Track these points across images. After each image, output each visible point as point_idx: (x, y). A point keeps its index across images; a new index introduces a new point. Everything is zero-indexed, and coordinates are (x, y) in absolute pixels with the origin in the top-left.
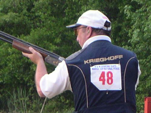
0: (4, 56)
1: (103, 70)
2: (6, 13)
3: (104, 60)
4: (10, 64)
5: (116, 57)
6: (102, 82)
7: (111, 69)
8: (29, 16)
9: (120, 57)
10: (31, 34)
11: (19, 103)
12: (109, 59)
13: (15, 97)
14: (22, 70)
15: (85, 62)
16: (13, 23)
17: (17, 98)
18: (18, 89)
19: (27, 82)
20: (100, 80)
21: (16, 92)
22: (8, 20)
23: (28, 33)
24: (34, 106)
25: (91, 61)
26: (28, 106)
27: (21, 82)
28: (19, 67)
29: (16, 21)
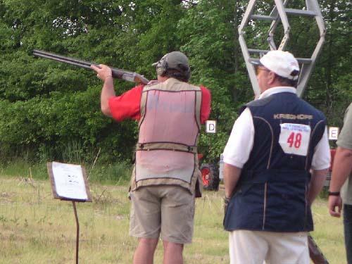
0: (61, 110)
1: (294, 131)
2: (65, 70)
3: (294, 117)
4: (66, 118)
5: (306, 117)
6: (289, 144)
7: (301, 131)
8: (86, 74)
9: (310, 117)
10: (88, 91)
11: (73, 155)
12: (299, 117)
13: (70, 149)
14: (77, 124)
15: (275, 117)
16: (71, 80)
17: (72, 150)
18: (73, 142)
19: (82, 136)
20: (289, 142)
21: (72, 144)
22: (66, 76)
23: (85, 89)
24: (87, 157)
25: (282, 116)
26: (82, 158)
27: (77, 135)
28: (75, 121)
29: (74, 78)
